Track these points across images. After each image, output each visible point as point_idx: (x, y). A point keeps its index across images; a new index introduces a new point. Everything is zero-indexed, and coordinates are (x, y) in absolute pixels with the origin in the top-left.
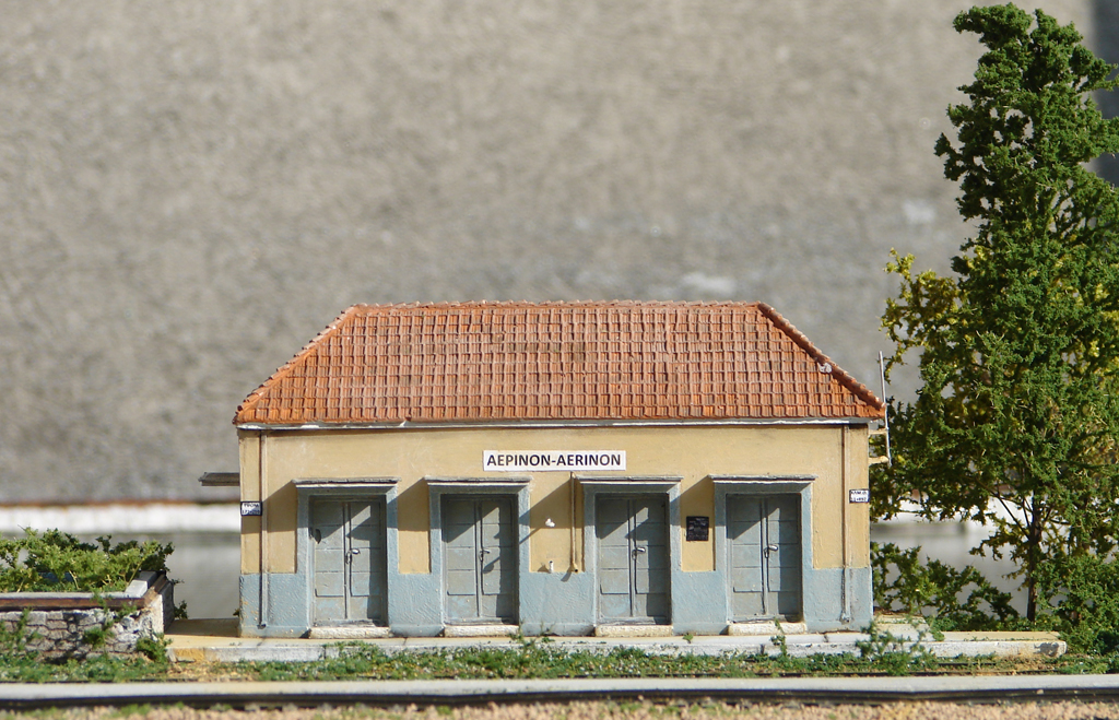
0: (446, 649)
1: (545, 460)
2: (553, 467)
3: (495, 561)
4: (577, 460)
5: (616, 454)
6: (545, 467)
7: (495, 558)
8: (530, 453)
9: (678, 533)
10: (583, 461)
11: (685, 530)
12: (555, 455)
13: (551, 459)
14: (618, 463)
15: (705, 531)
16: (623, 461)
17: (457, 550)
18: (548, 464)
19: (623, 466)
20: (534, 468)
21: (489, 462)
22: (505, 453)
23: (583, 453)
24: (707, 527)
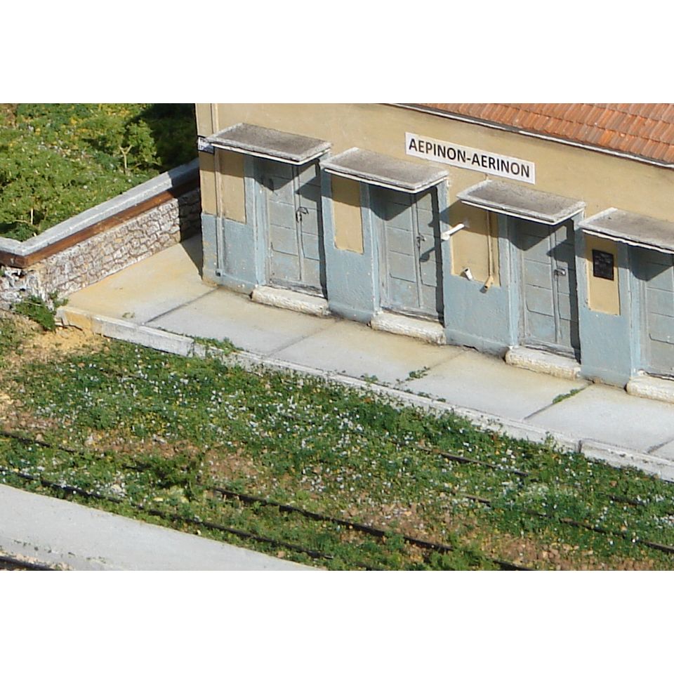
0: (299, 373)
1: (460, 155)
2: (468, 165)
3: (431, 250)
4: (490, 163)
5: (526, 163)
6: (460, 163)
7: (430, 247)
8: (448, 145)
9: (585, 266)
10: (496, 165)
11: (592, 264)
12: (470, 152)
13: (466, 157)
14: (528, 175)
15: (611, 269)
16: (532, 173)
17: (396, 231)
18: (464, 161)
19: (532, 180)
20: (451, 162)
21: (411, 146)
22: (425, 139)
23: (496, 156)
24: (612, 265)
